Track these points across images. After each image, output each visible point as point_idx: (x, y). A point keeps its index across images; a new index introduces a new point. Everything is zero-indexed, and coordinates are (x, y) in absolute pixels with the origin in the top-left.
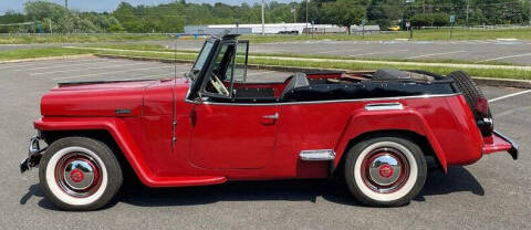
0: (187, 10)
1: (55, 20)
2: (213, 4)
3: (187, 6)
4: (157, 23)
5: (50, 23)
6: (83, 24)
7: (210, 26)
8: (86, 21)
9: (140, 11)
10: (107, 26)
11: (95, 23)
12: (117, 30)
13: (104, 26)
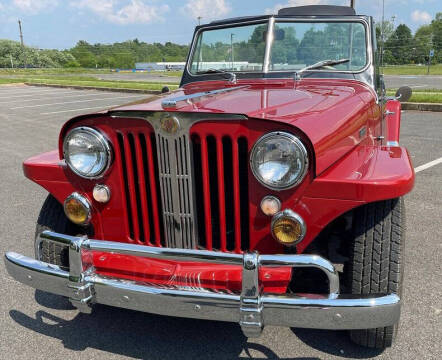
0: (139, 48)
1: (17, 56)
2: (164, 44)
3: (139, 45)
4: (110, 59)
5: (11, 58)
6: (43, 60)
7: (159, 64)
8: (45, 57)
9: (97, 49)
10: (65, 62)
11: (54, 59)
12: (74, 66)
13: (62, 63)
